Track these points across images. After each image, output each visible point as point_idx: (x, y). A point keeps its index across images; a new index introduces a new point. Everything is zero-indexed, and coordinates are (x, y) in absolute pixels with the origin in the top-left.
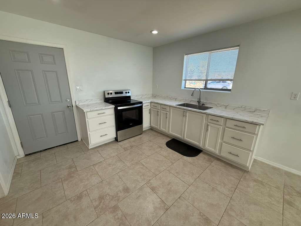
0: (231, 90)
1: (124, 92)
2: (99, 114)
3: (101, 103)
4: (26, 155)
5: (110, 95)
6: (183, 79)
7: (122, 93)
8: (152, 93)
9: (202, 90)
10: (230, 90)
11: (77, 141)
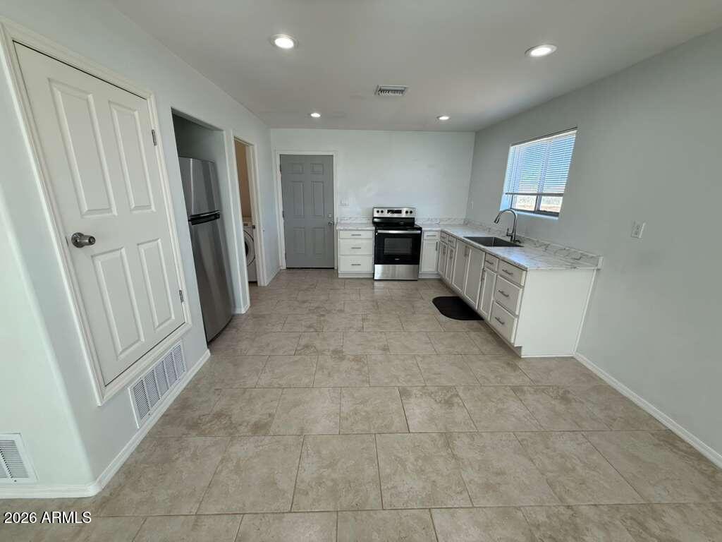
0: (558, 213)
1: (404, 210)
2: (353, 235)
3: (367, 223)
4: (287, 268)
5: (380, 213)
6: (505, 191)
7: (399, 212)
8: (464, 217)
9: (519, 212)
10: (556, 214)
11: (333, 268)
